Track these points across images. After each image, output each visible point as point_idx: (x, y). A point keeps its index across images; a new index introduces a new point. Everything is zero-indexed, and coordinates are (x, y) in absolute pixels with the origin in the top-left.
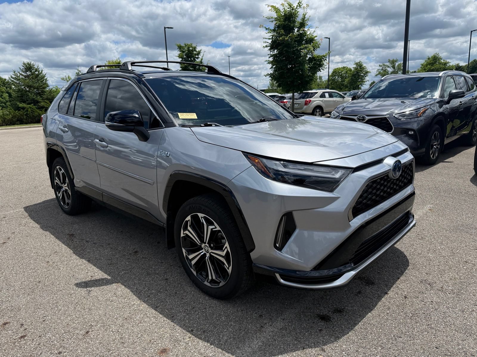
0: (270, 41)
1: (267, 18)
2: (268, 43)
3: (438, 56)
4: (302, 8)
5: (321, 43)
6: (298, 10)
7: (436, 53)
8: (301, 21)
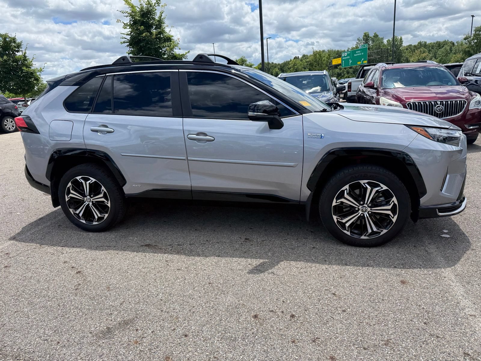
0: (129, 37)
1: (122, 12)
2: (126, 38)
3: (244, 59)
4: (160, 6)
5: (179, 42)
6: (156, 8)
7: (243, 56)
8: (159, 19)
